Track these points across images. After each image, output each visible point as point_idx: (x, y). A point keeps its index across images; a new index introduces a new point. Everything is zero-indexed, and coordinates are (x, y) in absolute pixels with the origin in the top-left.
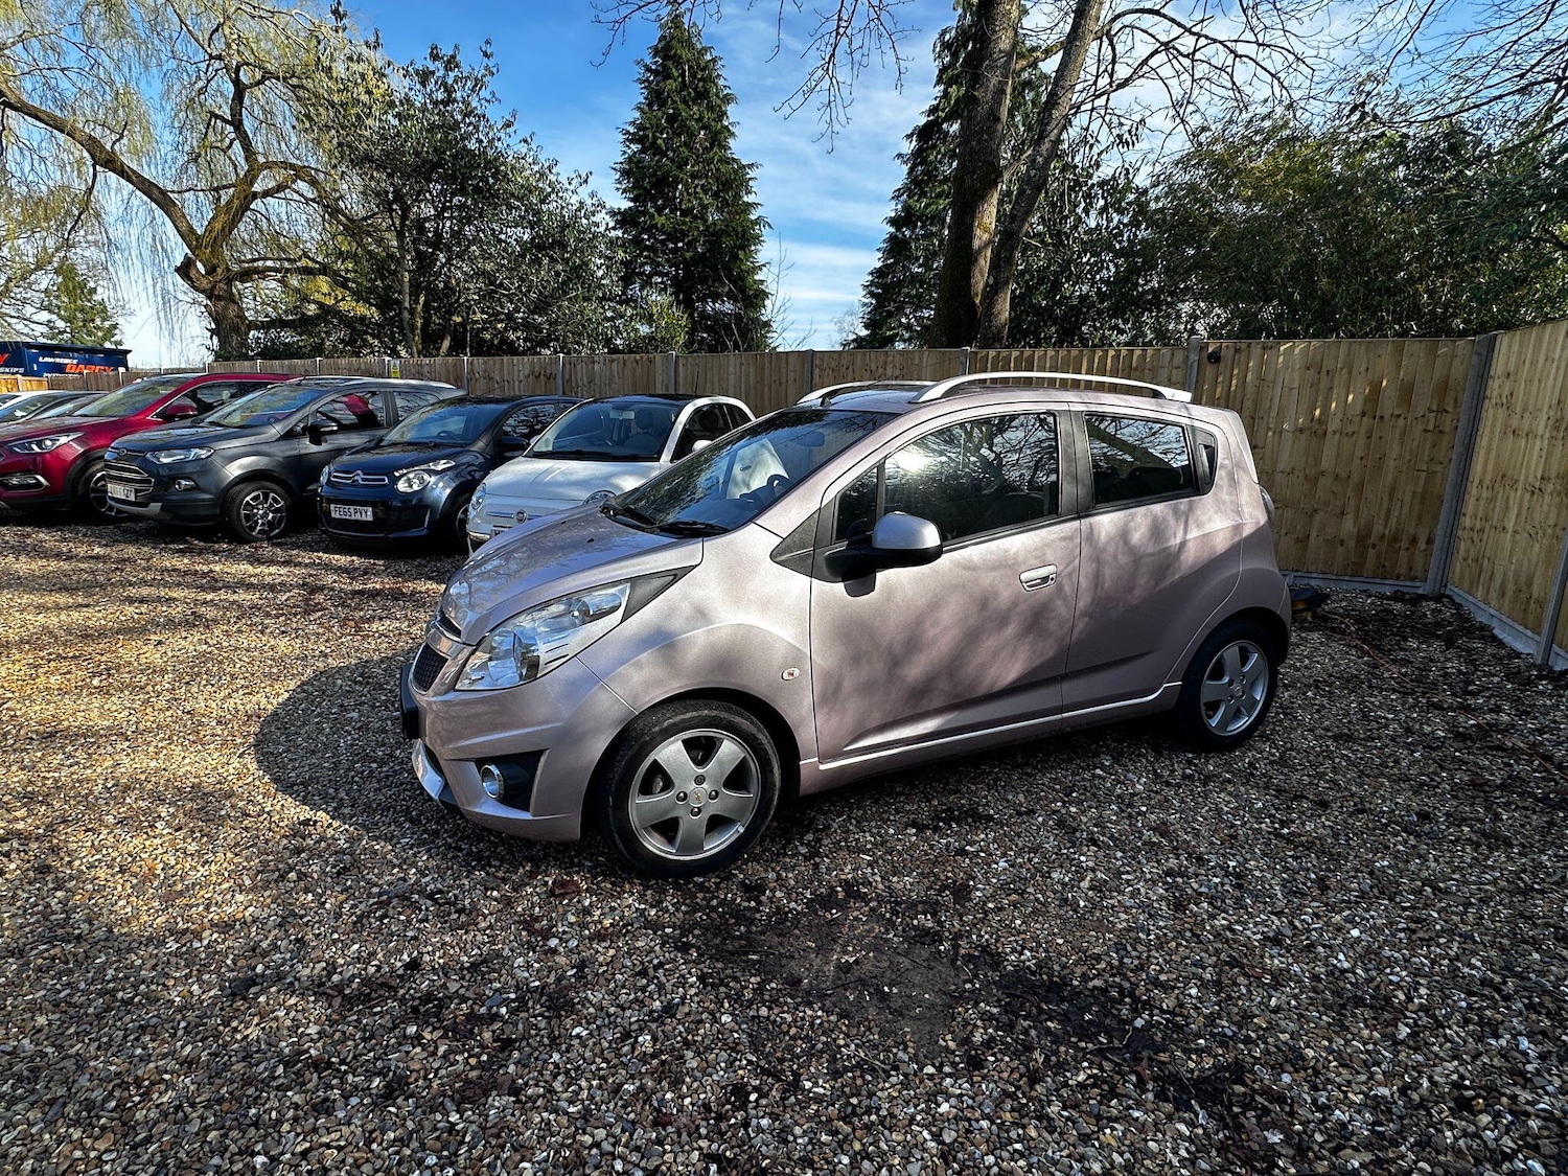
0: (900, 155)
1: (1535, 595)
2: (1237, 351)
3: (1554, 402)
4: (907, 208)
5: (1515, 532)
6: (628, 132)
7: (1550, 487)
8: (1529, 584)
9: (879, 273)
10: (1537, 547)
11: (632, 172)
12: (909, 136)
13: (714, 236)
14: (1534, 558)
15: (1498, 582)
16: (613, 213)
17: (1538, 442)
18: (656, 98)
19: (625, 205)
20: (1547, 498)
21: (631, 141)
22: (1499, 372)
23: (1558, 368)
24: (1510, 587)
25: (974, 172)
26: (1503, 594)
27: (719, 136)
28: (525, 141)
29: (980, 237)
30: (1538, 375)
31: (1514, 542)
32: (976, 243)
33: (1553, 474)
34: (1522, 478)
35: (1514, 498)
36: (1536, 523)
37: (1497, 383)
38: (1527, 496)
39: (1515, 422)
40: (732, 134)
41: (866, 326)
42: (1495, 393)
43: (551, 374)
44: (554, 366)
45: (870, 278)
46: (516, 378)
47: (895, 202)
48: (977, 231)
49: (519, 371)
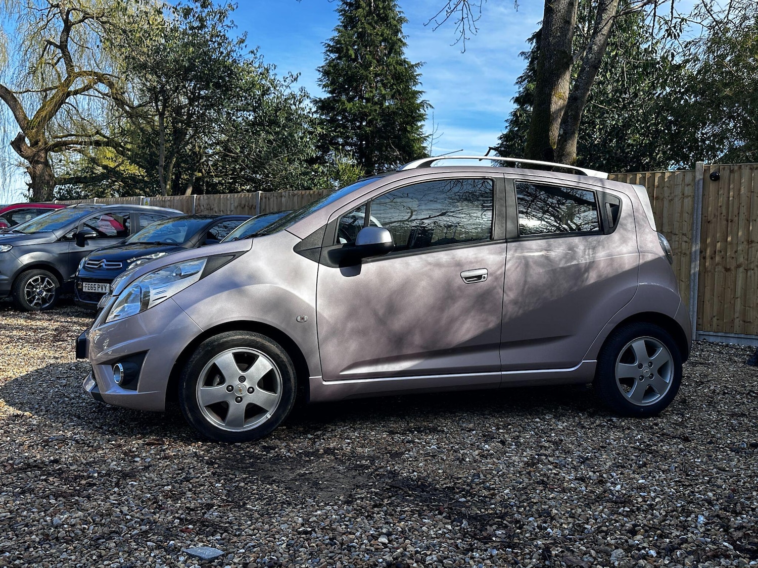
0: (522, 53)
2: (732, 171)
4: (527, 90)
6: (329, 45)
11: (330, 73)
12: (530, 40)
13: (388, 116)
16: (315, 102)
18: (350, 22)
19: (324, 95)
21: (331, 52)
25: (551, 58)
27: (394, 46)
28: (252, 52)
29: (557, 103)
32: (554, 108)
40: (405, 44)
43: (252, 206)
44: (255, 200)
45: (500, 142)
46: (228, 209)
47: (517, 86)
48: (554, 99)
49: (231, 204)
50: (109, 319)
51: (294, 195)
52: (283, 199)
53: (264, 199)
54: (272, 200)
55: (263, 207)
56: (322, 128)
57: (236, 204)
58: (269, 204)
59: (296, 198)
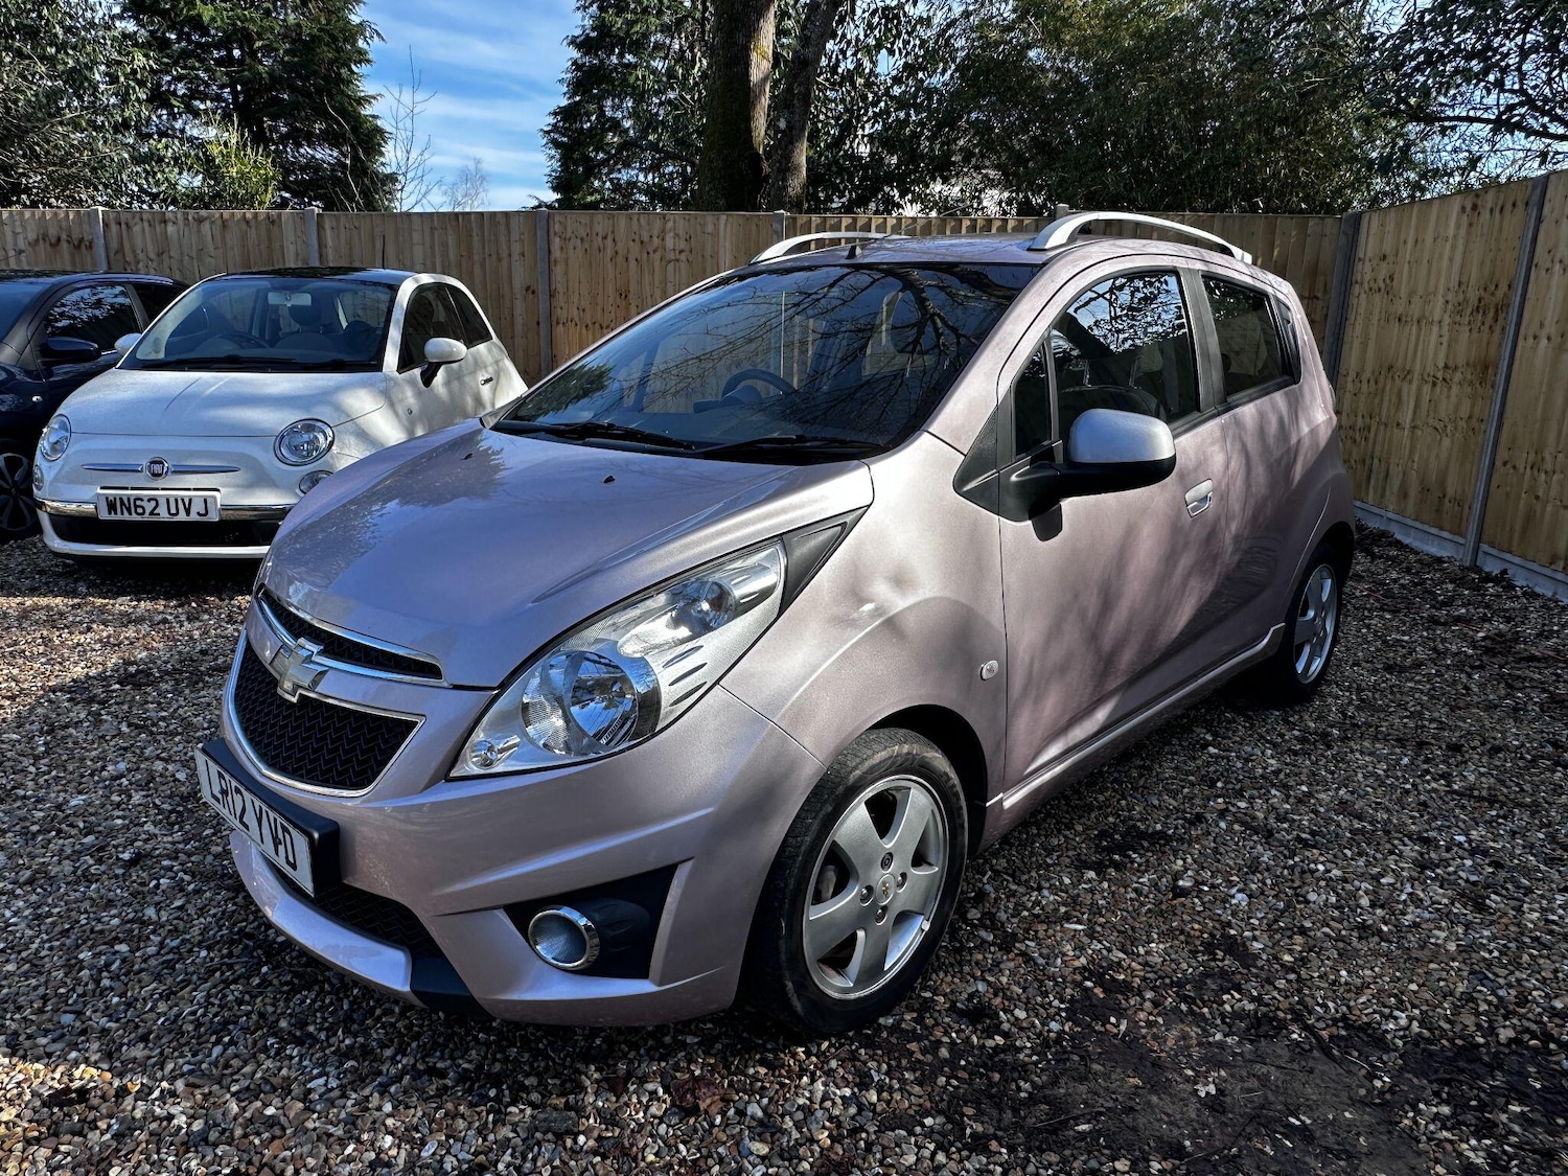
1: (1450, 492)
3: (1454, 284)
5: (1414, 428)
7: (1458, 377)
8: (1442, 483)
10: (1446, 442)
13: (304, 46)
14: (1444, 455)
15: (1395, 483)
17: (1435, 328)
20: (1455, 390)
22: (1370, 254)
23: (1454, 247)
24: (1413, 491)
26: (1404, 495)
29: (760, 66)
30: (1426, 257)
31: (1413, 438)
32: (756, 75)
33: (1461, 360)
34: (1417, 368)
35: (1409, 391)
36: (1443, 415)
37: (1368, 267)
38: (1427, 388)
39: (1399, 307)
42: (1367, 277)
43: (81, 240)
44: (86, 227)
45: (551, 120)
46: (9, 246)
47: (579, 14)
48: (754, 57)
49: (15, 234)
50: (470, 766)
51: (200, 221)
52: (171, 228)
53: (114, 228)
54: (137, 229)
55: (114, 245)
57: (31, 236)
58: (130, 239)
59: (206, 226)
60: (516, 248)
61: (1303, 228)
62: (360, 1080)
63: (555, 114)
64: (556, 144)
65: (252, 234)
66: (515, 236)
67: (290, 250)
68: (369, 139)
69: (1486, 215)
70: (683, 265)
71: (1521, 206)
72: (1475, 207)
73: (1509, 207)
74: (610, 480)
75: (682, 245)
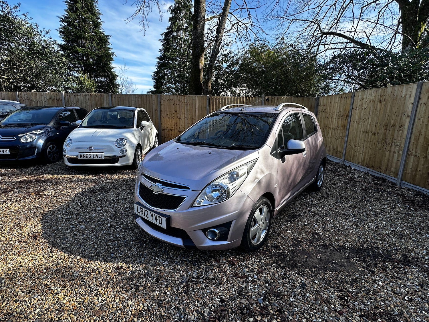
0: (160, 39)
1: (339, 150)
2: (272, 98)
3: (338, 111)
4: (164, 55)
5: (331, 138)
6: (61, 18)
7: (339, 128)
8: (337, 148)
9: (156, 72)
10: (338, 141)
11: (64, 32)
12: (162, 34)
13: (100, 57)
14: (337, 143)
15: (328, 148)
16: (59, 45)
17: (335, 119)
18: (72, 8)
19: (63, 43)
20: (339, 131)
21: (63, 21)
22: (321, 105)
23: (338, 104)
24: (331, 150)
25: (198, 48)
26: (330, 151)
27: (97, 25)
28: (24, 15)
29: (201, 66)
30: (332, 105)
31: (331, 140)
32: (201, 67)
33: (340, 125)
34: (331, 127)
35: (330, 131)
36: (337, 136)
37: (321, 107)
38: (333, 131)
39: (328, 115)
40: (101, 24)
41: (155, 88)
42: (321, 109)
43: (59, 99)
44: (60, 96)
45: (153, 74)
46: (43, 100)
47: (160, 53)
48: (200, 64)
49: (44, 98)
50: (196, 204)
51: (86, 95)
52: (79, 97)
53: (67, 97)
54: (72, 97)
55: (67, 100)
56: (66, 59)
57: (48, 98)
58: (70, 99)
59: (87, 97)
60: (153, 102)
61: (309, 100)
62: (172, 263)
63: (154, 72)
64: (154, 79)
65: (97, 98)
66: (153, 99)
67: (105, 102)
68: (113, 77)
69: (344, 99)
70: (188, 106)
71: (350, 97)
72: (341, 97)
73: (348, 97)
74: (210, 153)
75: (188, 102)
